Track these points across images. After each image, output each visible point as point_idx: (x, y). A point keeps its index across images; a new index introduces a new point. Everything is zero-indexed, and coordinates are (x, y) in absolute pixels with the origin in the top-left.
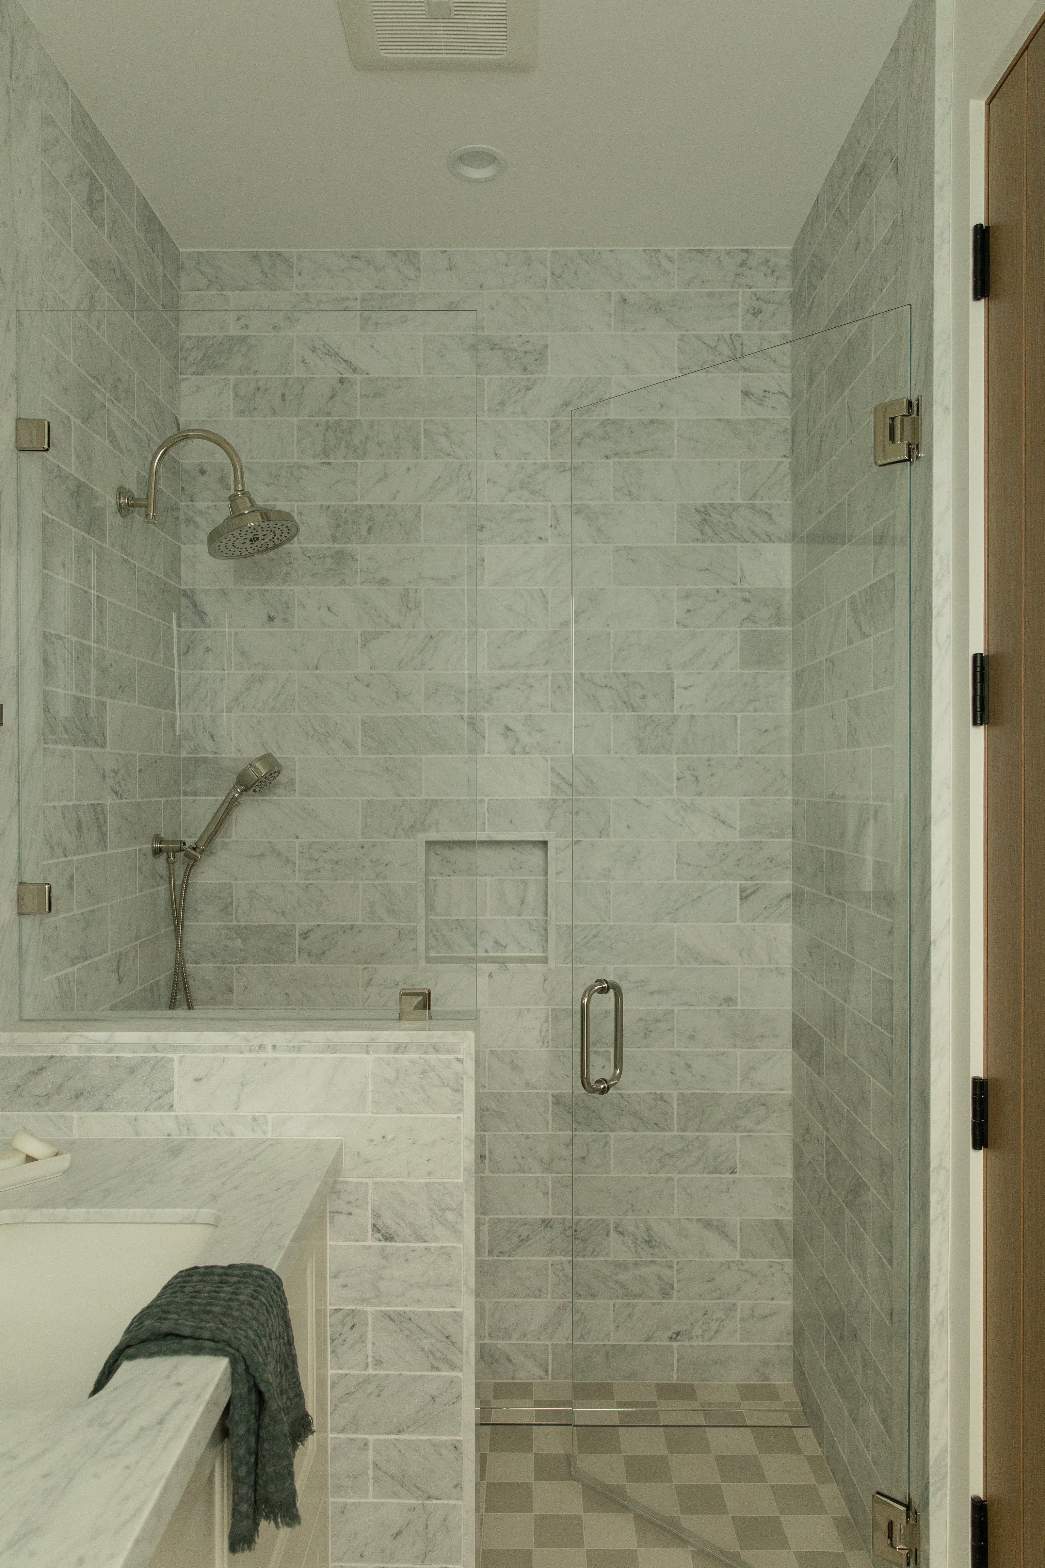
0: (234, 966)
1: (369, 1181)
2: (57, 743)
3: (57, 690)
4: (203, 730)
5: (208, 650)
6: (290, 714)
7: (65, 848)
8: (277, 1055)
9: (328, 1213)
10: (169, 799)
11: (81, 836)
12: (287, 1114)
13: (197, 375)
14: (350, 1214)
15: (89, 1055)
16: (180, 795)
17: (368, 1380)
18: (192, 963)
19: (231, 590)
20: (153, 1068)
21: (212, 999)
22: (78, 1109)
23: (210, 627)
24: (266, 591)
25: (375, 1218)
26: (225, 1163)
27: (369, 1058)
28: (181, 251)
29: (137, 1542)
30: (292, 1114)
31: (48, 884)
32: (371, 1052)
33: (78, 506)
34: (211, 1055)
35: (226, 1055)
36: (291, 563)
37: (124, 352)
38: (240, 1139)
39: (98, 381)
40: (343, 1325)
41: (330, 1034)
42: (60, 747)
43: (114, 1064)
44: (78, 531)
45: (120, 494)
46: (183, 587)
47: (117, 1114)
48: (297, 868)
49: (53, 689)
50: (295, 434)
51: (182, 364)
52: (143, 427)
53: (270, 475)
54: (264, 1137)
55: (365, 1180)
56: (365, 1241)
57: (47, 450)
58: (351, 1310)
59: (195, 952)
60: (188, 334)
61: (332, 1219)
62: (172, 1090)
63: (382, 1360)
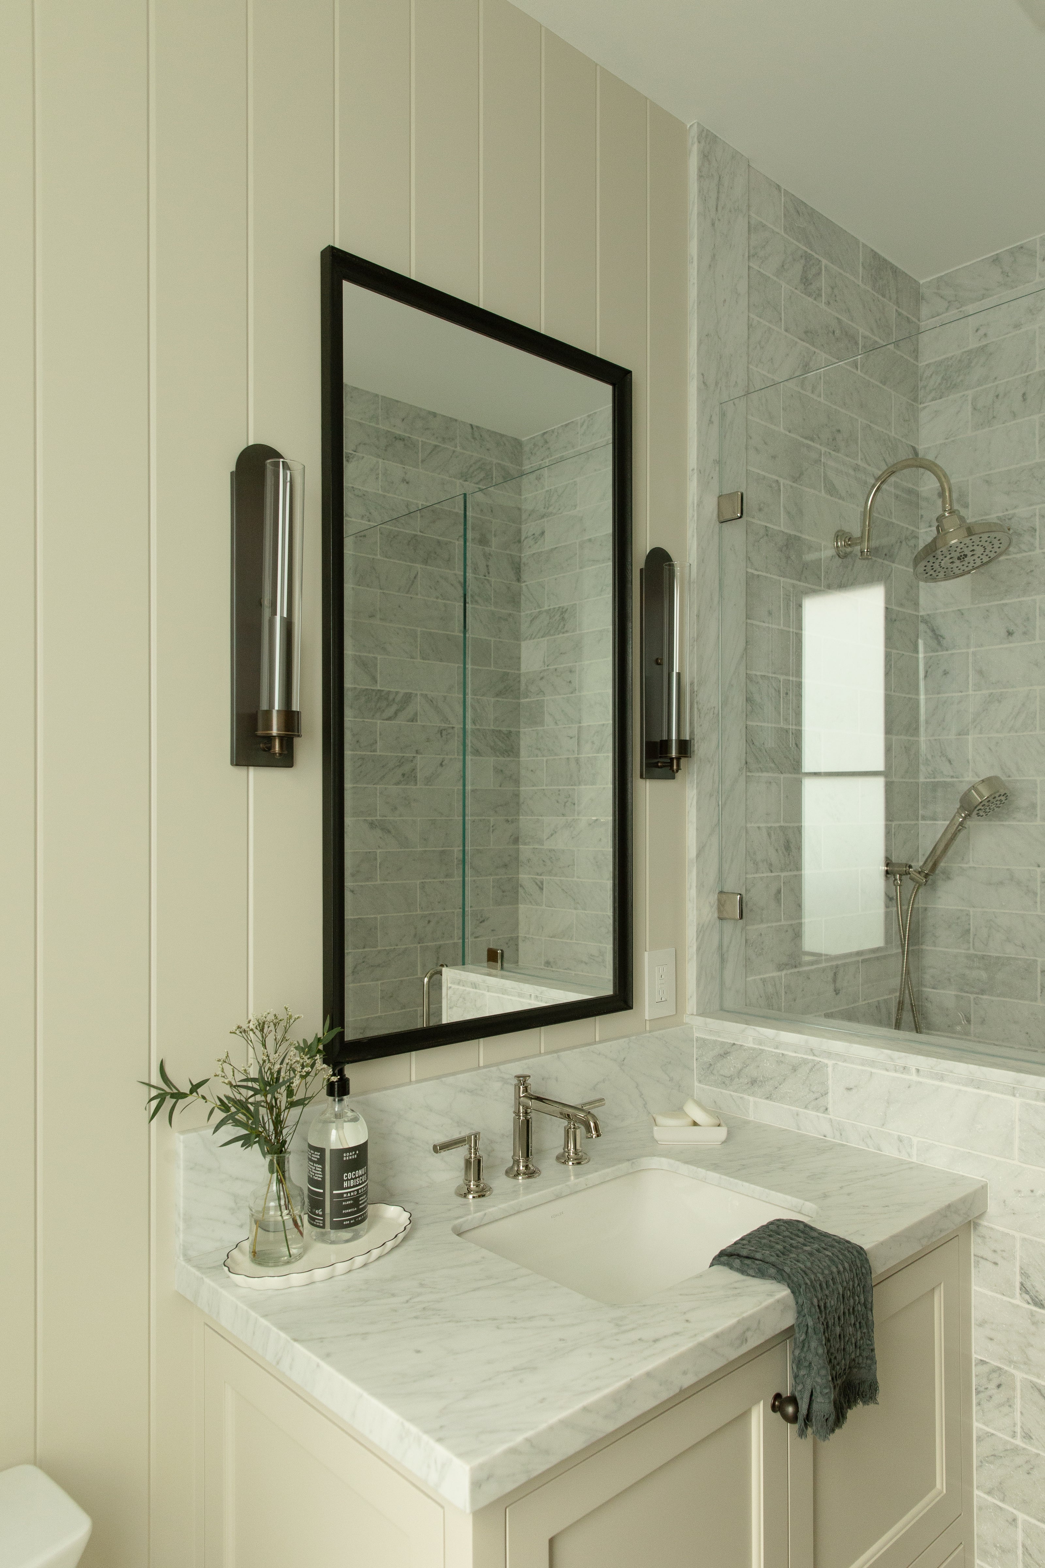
0: (972, 996)
1: (1017, 1235)
2: (762, 771)
3: (763, 724)
4: (940, 754)
5: (946, 673)
6: (1031, 733)
7: (771, 865)
8: (921, 1080)
9: (972, 1257)
10: (902, 823)
11: (789, 855)
12: (931, 1142)
13: (936, 399)
14: (996, 1264)
15: (761, 1047)
16: (917, 820)
17: (1016, 1450)
18: (929, 988)
19: (969, 609)
20: (811, 1070)
21: (949, 1026)
22: (753, 1094)
23: (947, 650)
24: (1006, 605)
25: (1024, 1277)
26: (856, 1171)
27: (1017, 1101)
28: (921, 283)
29: (585, 1409)
30: (936, 1143)
31: (740, 894)
32: (1017, 1095)
33: (788, 558)
34: (860, 1067)
35: (873, 1070)
36: (1032, 571)
37: (845, 404)
38: (886, 1155)
39: (812, 440)
40: (989, 1380)
41: (973, 1067)
42: (765, 774)
43: (780, 1060)
44: (789, 580)
45: (837, 537)
46: (921, 614)
47: (783, 1105)
48: (1038, 899)
49: (758, 724)
50: (1037, 432)
51: (921, 393)
52: (869, 468)
53: (1009, 483)
54: (907, 1159)
55: (1011, 1232)
56: (1012, 1298)
57: (741, 517)
58: (998, 1367)
59: (933, 977)
60: (926, 363)
61: (977, 1263)
62: (827, 1093)
63: (1032, 1435)
